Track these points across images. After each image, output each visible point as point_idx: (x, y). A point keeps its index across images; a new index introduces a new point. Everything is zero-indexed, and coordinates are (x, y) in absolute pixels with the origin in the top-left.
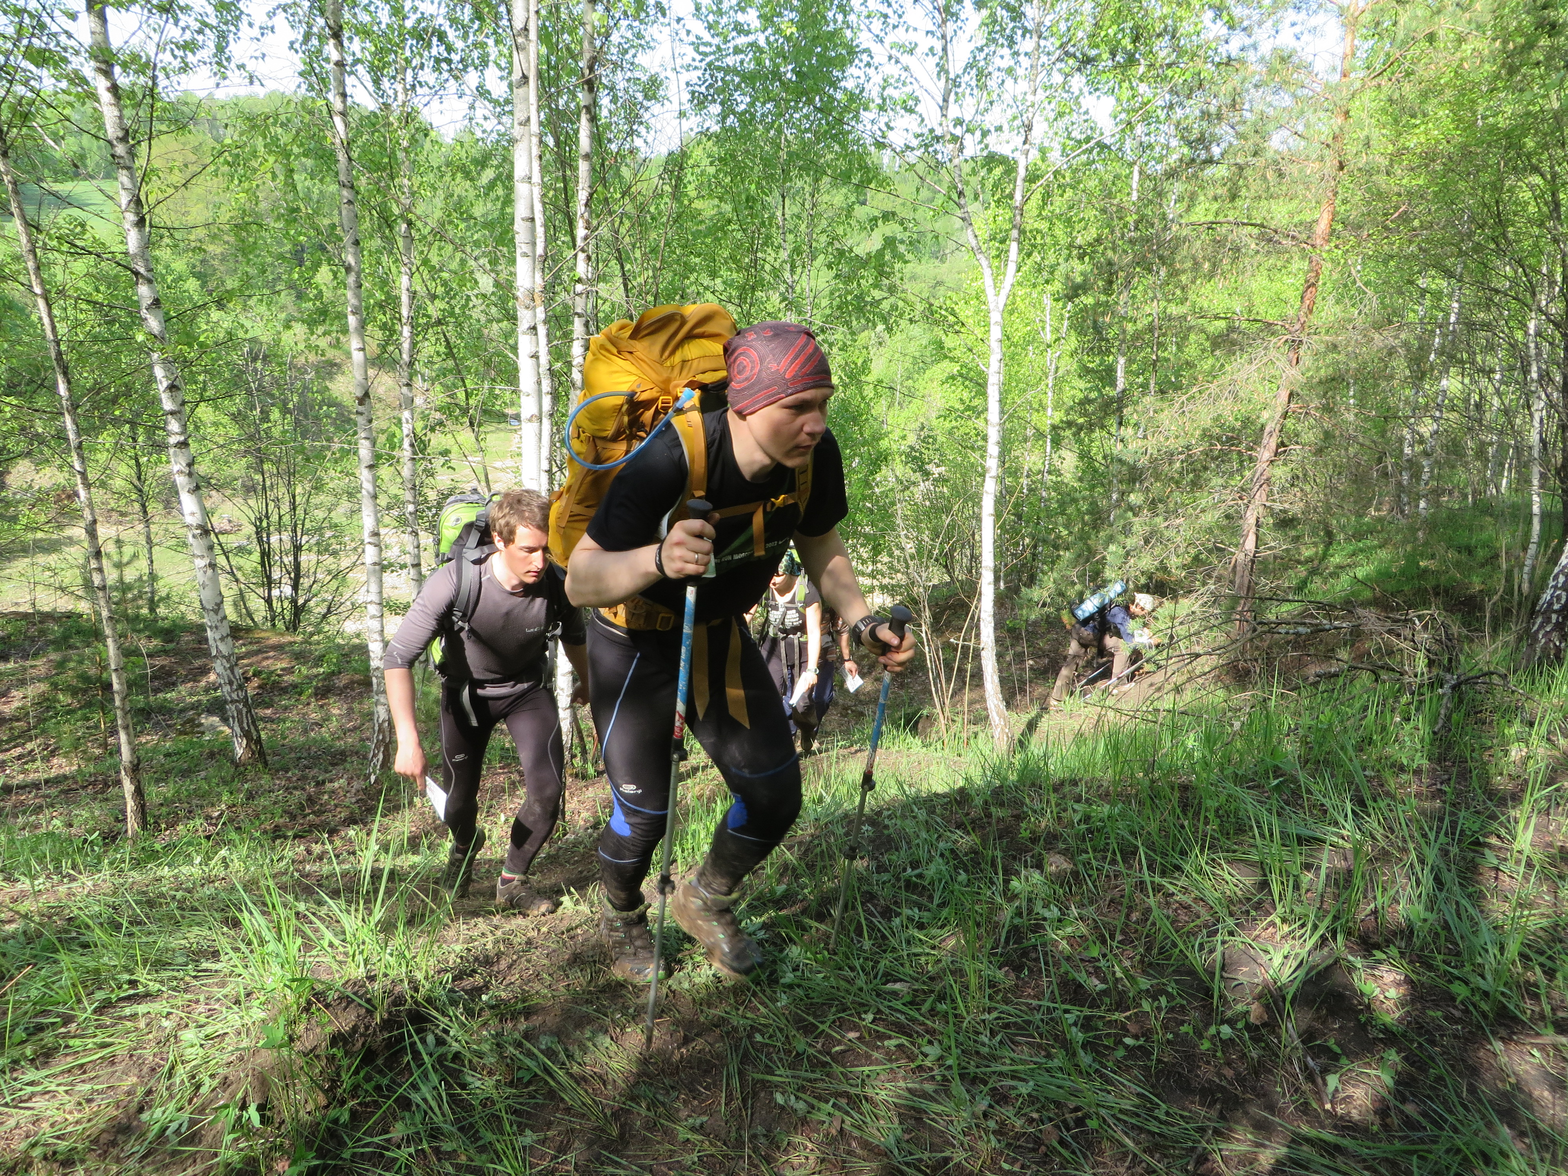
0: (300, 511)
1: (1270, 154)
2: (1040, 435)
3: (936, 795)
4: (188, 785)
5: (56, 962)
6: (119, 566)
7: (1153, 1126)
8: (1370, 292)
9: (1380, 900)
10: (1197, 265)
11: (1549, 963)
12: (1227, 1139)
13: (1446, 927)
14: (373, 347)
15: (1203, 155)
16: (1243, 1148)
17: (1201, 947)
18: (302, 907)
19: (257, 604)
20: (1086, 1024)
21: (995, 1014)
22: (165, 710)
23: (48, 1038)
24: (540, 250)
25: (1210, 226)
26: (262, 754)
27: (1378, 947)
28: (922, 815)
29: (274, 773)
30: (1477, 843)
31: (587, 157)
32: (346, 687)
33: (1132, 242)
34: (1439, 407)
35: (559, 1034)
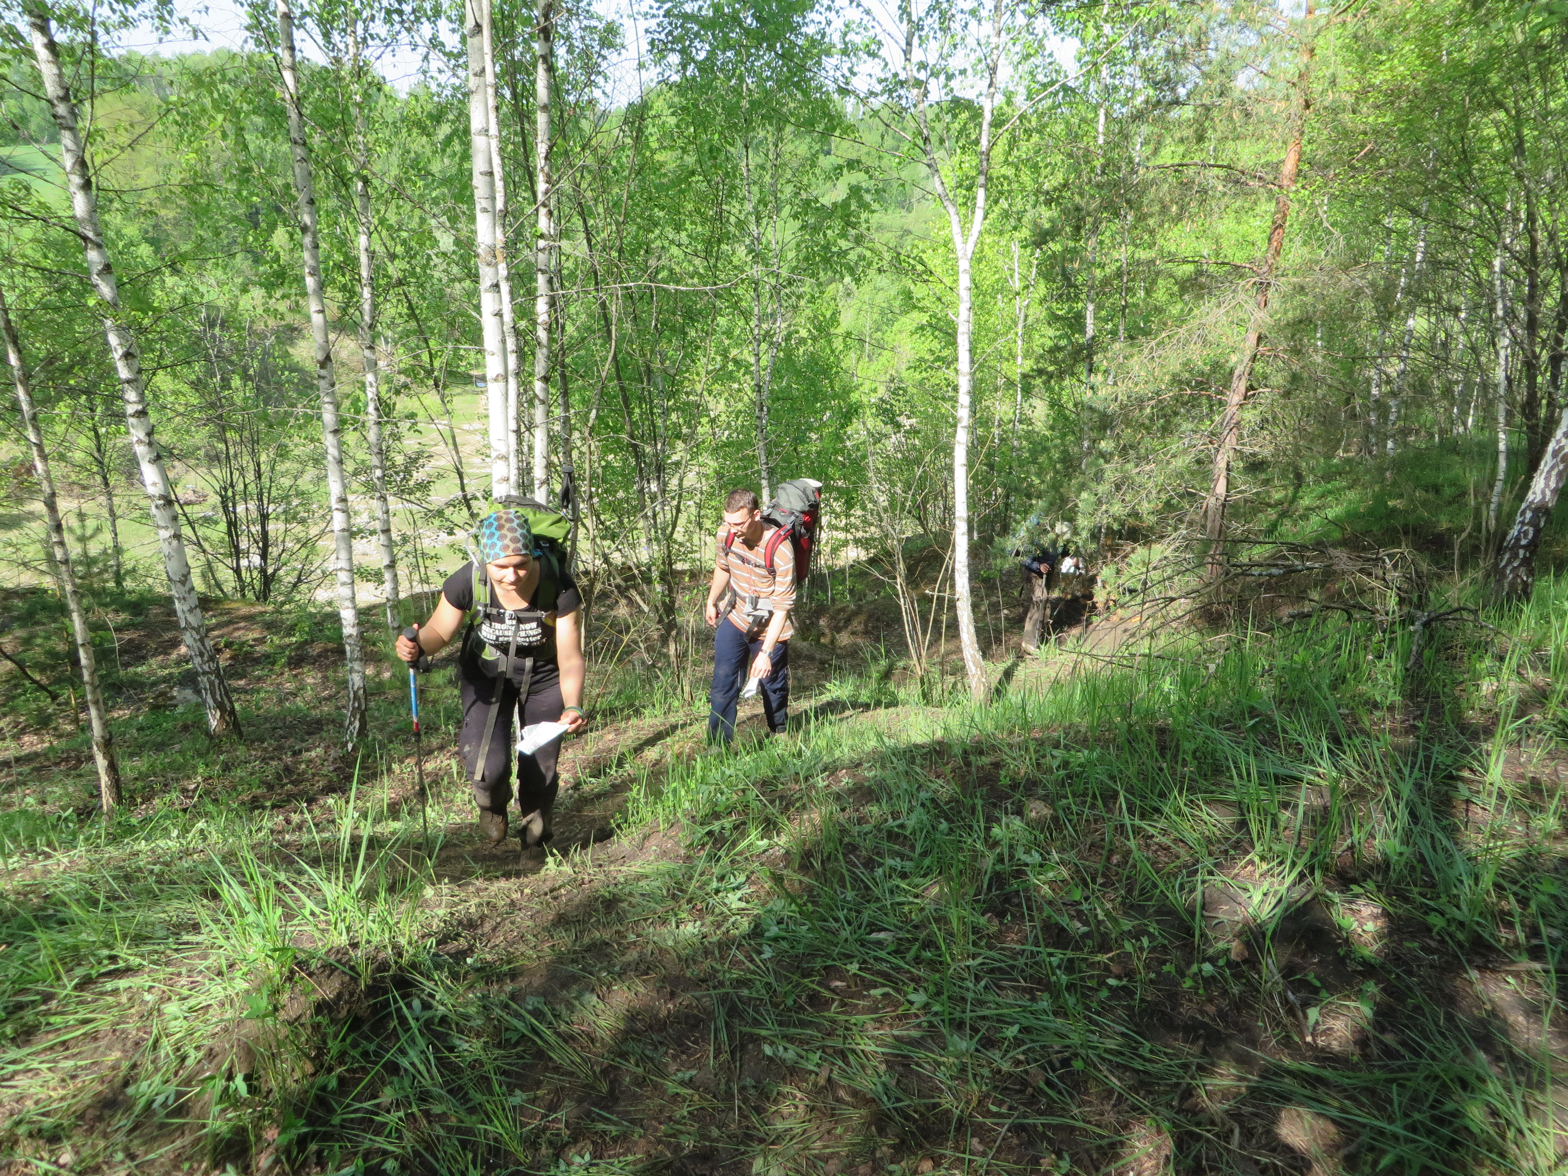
0: (265, 480)
1: (1236, 94)
2: (1010, 384)
3: (916, 746)
4: (162, 759)
5: (33, 940)
6: (82, 539)
7: (1137, 1065)
8: (1336, 232)
9: (1356, 835)
10: (1164, 209)
11: (1522, 892)
12: (1212, 1074)
13: (1422, 859)
14: (333, 310)
15: (1169, 97)
16: (1226, 1082)
17: (1182, 887)
18: (282, 877)
19: (225, 574)
20: (1070, 967)
21: (979, 960)
22: (136, 684)
23: (29, 1016)
24: (500, 205)
25: (1178, 168)
26: (237, 726)
27: (1355, 881)
28: (901, 766)
29: (249, 742)
30: (1451, 777)
31: (545, 108)
32: (319, 655)
33: (1099, 186)
34: (1406, 347)
35: (546, 994)
